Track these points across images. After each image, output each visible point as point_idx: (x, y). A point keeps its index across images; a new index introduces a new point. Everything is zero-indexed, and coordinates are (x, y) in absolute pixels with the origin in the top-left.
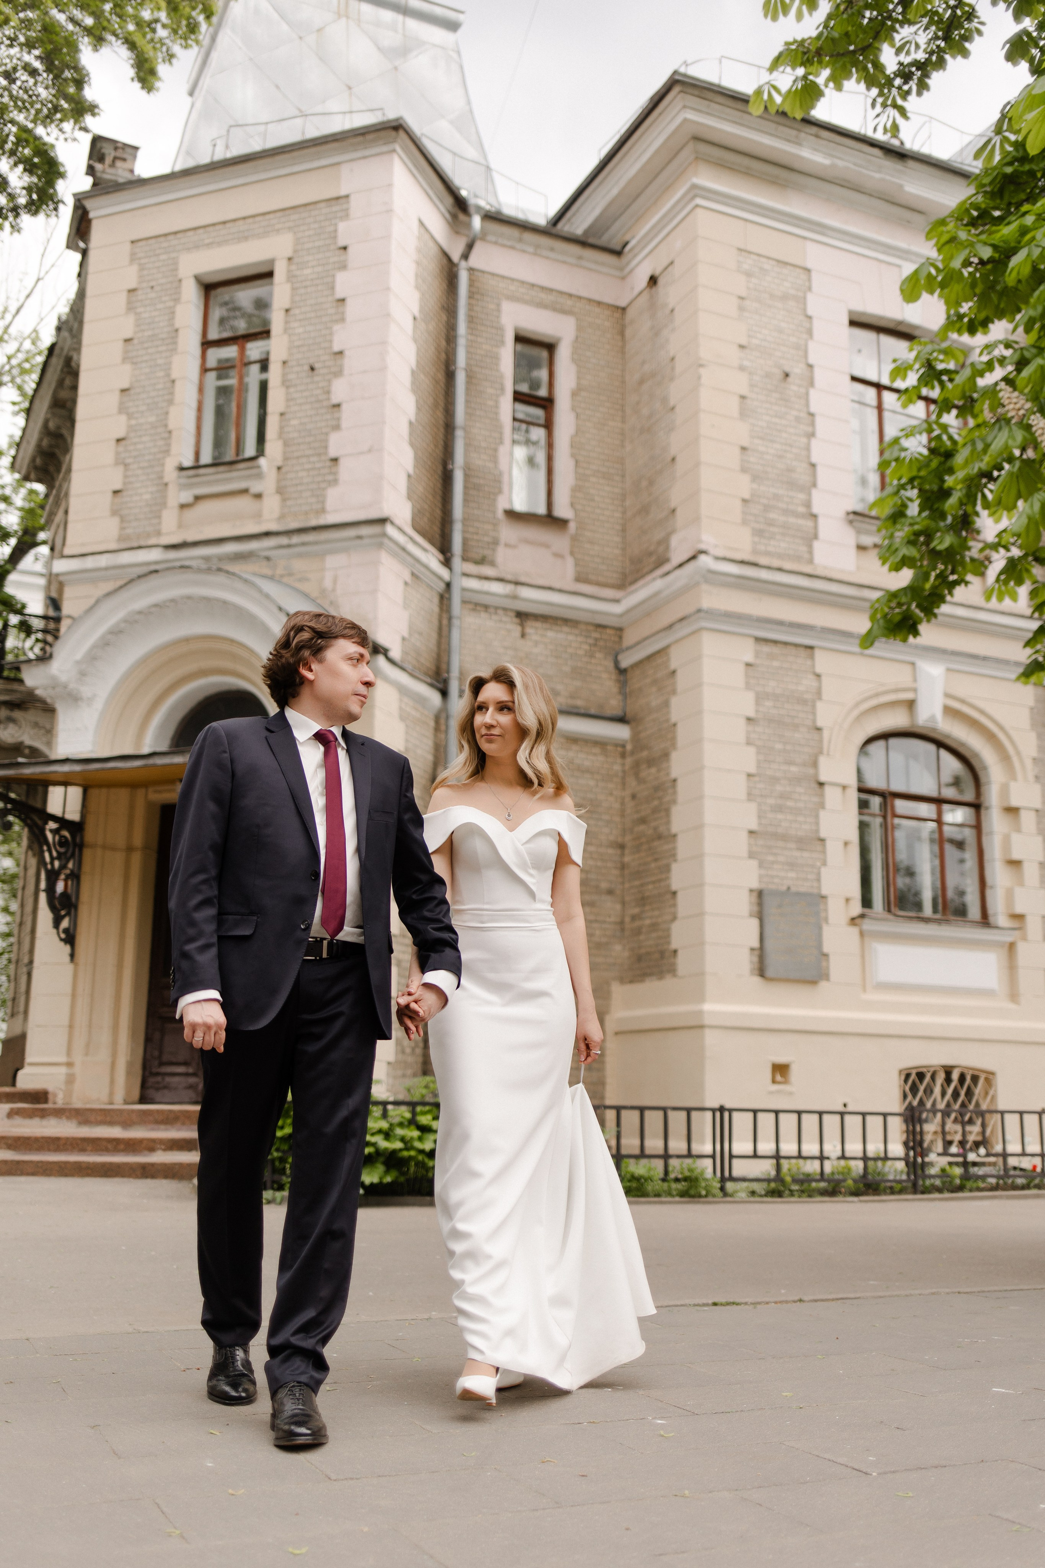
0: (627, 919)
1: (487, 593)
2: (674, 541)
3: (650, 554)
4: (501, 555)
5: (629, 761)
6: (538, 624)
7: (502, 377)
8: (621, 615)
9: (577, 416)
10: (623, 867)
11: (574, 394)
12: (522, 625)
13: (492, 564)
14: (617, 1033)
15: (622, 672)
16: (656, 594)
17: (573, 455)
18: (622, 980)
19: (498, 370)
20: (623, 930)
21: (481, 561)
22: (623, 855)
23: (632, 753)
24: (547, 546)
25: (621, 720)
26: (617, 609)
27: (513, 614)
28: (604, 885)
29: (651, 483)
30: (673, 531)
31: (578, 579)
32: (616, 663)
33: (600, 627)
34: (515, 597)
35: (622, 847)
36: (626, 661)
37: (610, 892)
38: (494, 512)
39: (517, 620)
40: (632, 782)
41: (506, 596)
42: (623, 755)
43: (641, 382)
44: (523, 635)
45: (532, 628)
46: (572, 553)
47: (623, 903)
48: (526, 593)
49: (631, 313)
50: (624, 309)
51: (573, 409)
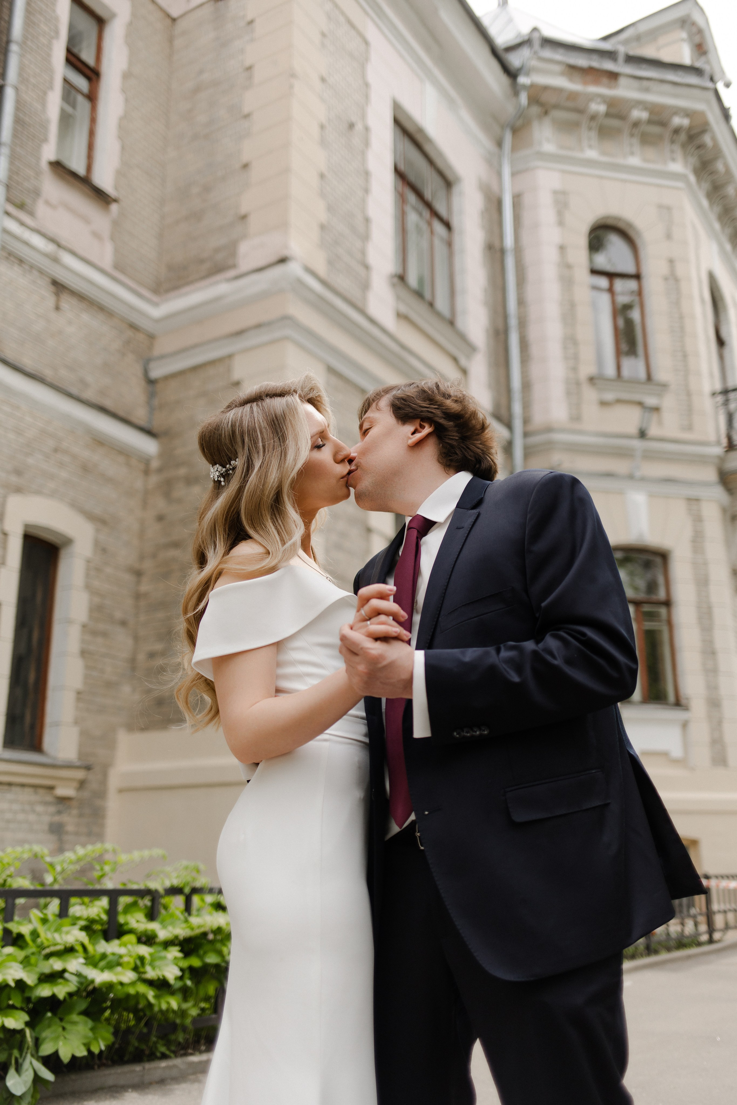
0: (141, 657)
1: (26, 243)
2: (243, 248)
3: (202, 261)
4: (41, 209)
5: (154, 479)
6: (74, 301)
7: (57, 19)
8: (158, 321)
9: (127, 100)
10: (138, 596)
11: (126, 76)
12: (57, 294)
13: (31, 214)
14: (121, 791)
15: (151, 382)
16: (217, 299)
17: (120, 138)
18: (130, 728)
19: (54, 11)
20: (133, 669)
21: (21, 206)
22: (138, 583)
23: (160, 470)
24: (87, 221)
25: (149, 432)
26: (156, 312)
27: (48, 280)
28: (118, 615)
29: (207, 189)
30: (244, 236)
31: (117, 266)
32: (146, 372)
33: (133, 327)
34: (56, 260)
35: (138, 574)
36: (157, 372)
37: (123, 623)
38: (38, 159)
39: (52, 288)
40: (160, 504)
41: (46, 255)
42: (147, 472)
43: (197, 90)
44: (57, 308)
45: (67, 303)
46: (112, 238)
47: (136, 638)
48: (68, 259)
49: (182, 25)
50: (174, 20)
51: (124, 91)
